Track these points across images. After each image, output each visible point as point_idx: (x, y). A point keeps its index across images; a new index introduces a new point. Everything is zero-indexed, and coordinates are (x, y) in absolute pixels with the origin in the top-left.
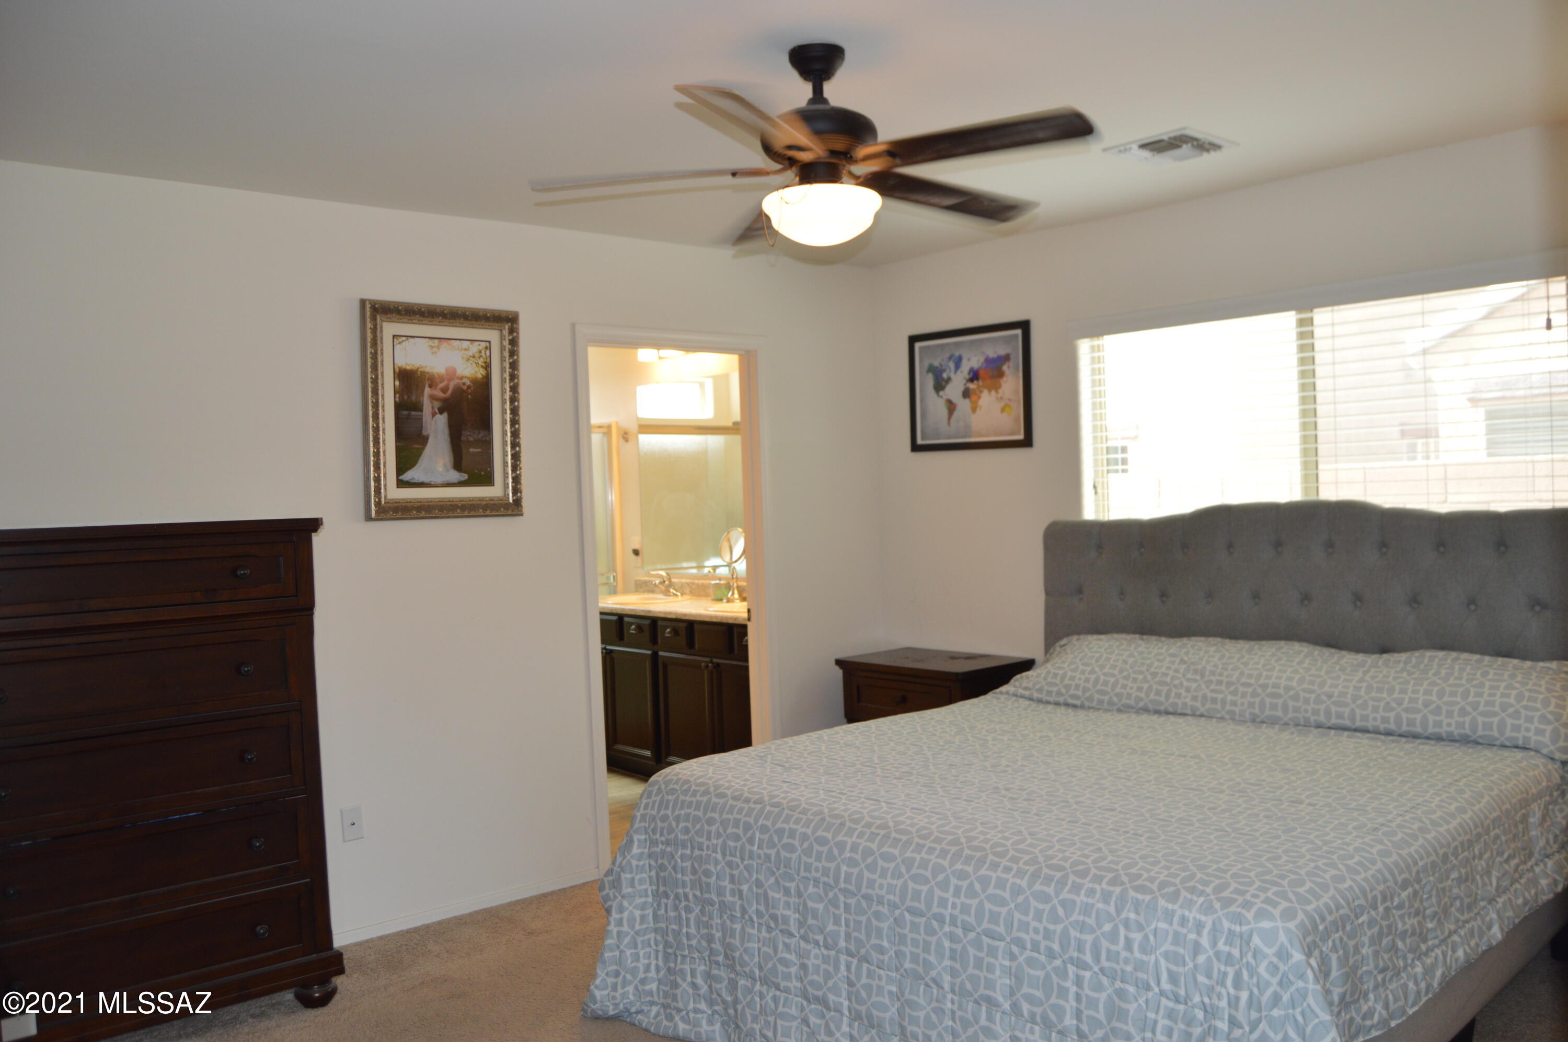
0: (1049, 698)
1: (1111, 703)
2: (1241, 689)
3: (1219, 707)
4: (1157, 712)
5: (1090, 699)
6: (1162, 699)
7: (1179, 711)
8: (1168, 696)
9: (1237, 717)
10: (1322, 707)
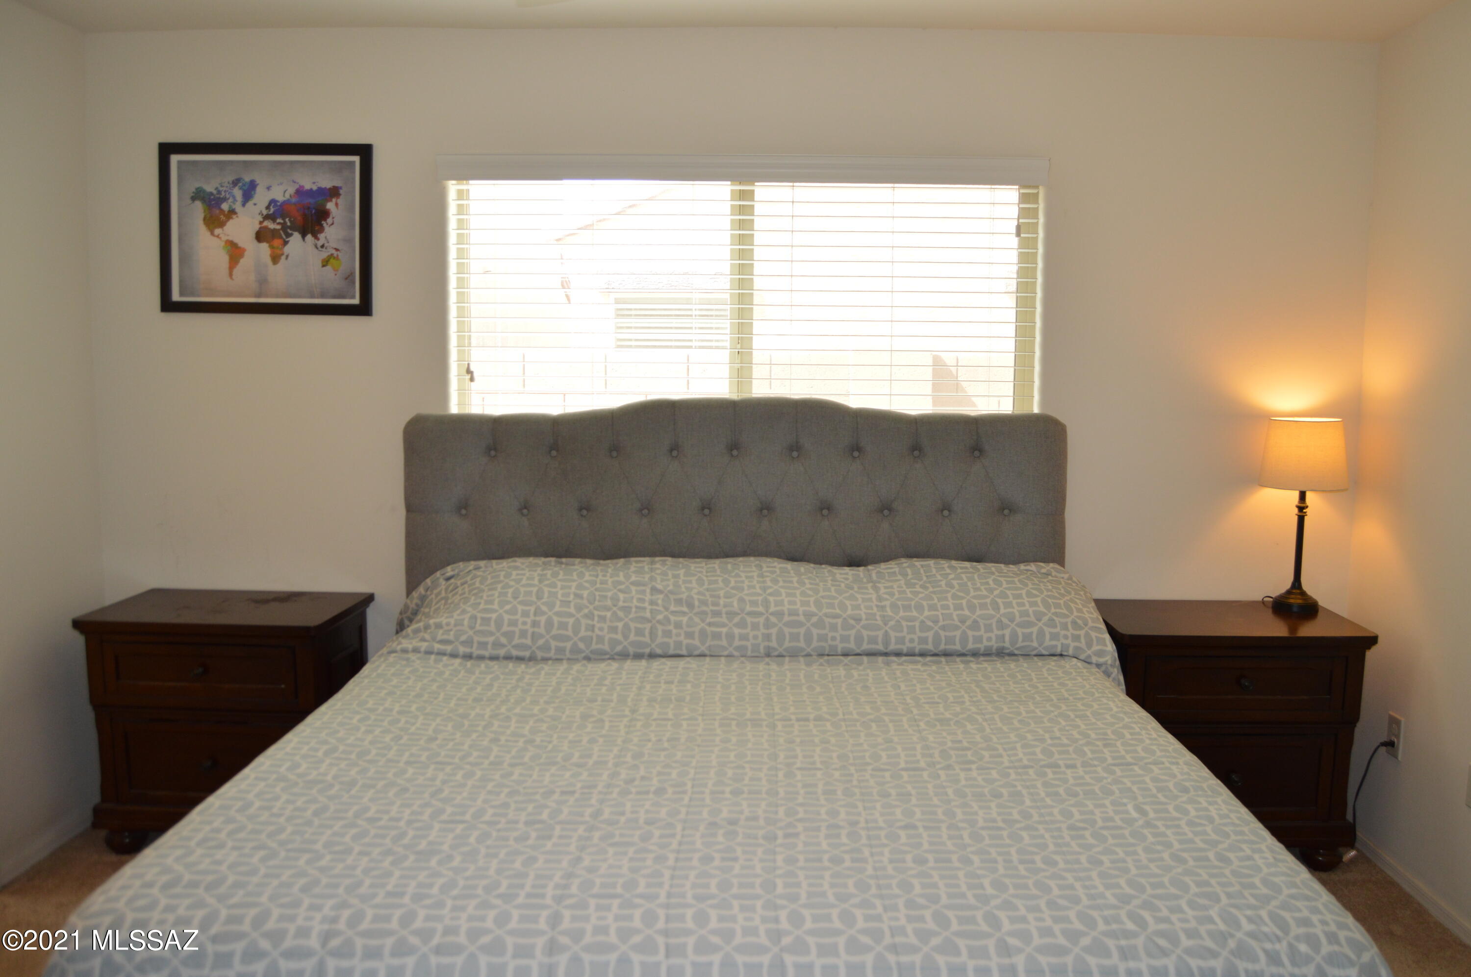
0: (482, 652)
1: (575, 650)
2: (749, 620)
3: (724, 643)
4: (638, 656)
5: (546, 647)
6: (647, 639)
7: (671, 652)
8: (653, 634)
9: (749, 653)
10: (853, 633)
